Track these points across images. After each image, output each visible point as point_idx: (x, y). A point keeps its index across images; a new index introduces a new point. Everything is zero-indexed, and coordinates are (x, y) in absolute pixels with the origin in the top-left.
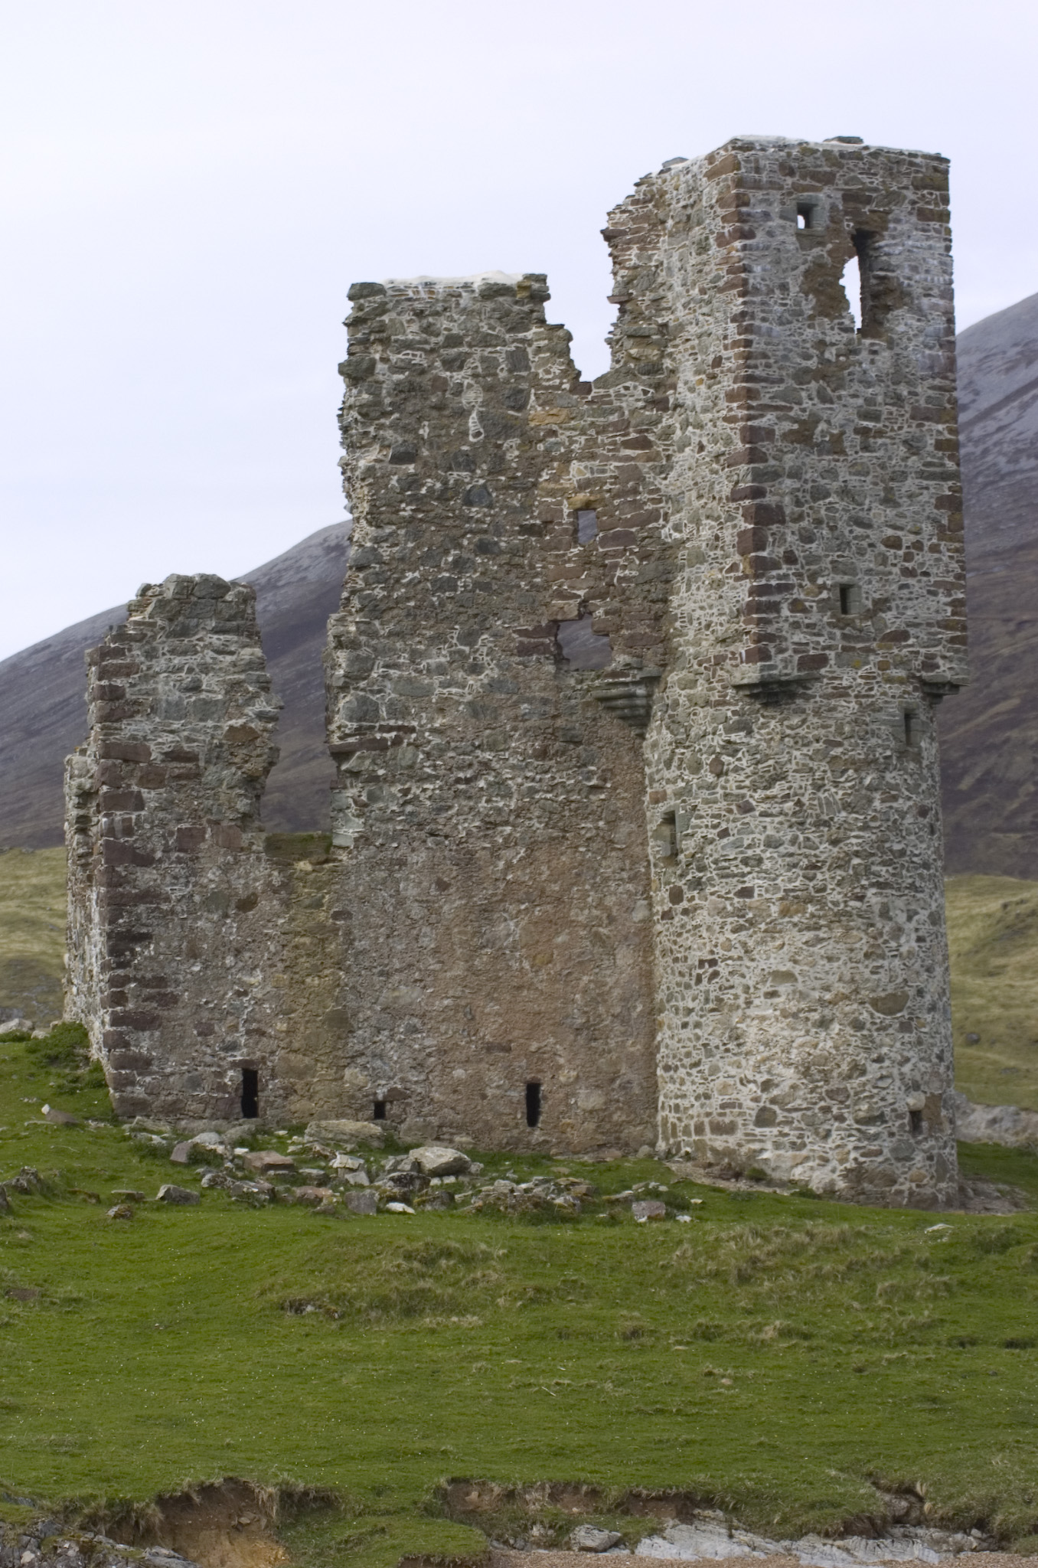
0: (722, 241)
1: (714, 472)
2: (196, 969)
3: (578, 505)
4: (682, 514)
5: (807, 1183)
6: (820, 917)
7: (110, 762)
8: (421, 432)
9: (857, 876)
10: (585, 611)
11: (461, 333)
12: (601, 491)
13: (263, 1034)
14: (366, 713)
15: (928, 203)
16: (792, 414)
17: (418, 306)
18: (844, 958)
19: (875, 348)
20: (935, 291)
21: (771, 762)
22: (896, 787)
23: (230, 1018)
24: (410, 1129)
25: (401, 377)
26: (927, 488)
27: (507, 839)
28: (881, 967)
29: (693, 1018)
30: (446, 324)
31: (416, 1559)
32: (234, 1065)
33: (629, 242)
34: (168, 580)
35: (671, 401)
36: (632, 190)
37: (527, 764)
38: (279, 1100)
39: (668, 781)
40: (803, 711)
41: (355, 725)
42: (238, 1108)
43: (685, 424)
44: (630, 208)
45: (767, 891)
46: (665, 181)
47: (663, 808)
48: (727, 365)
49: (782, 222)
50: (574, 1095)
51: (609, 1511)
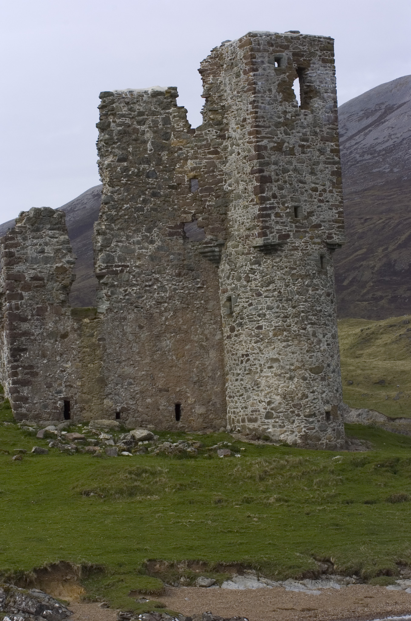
0: (245, 73)
1: (244, 163)
2: (45, 362)
3: (191, 177)
4: (232, 180)
5: (286, 441)
6: (289, 337)
7: (10, 281)
8: (129, 149)
9: (303, 320)
10: (194, 218)
11: (144, 111)
12: (200, 171)
13: (72, 387)
14: (109, 260)
15: (326, 56)
16: (274, 140)
17: (127, 100)
18: (298, 352)
19: (306, 113)
20: (329, 91)
21: (268, 276)
22: (318, 285)
23: (59, 381)
24: (130, 423)
25: (121, 128)
26: (328, 168)
27: (165, 309)
28: (313, 356)
29: (240, 377)
30: (138, 107)
31: (136, 591)
32: (61, 399)
33: (209, 74)
34: (31, 210)
35: (227, 135)
36: (210, 53)
37: (173, 280)
38: (79, 413)
39: (228, 285)
40: (281, 256)
41: (105, 265)
42: (62, 416)
43: (232, 145)
44: (209, 60)
45: (268, 327)
46: (222, 50)
47: (226, 295)
48: (248, 121)
49: (268, 65)
50: (194, 408)
51: (211, 571)
